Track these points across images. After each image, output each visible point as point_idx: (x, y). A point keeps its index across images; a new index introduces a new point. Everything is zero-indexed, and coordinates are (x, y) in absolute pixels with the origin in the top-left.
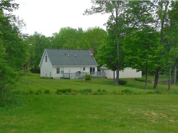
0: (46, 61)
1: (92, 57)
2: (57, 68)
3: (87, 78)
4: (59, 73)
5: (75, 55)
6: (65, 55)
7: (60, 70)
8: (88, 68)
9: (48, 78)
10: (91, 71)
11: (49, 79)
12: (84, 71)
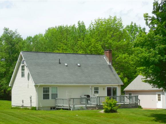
0: (23, 75)
1: (111, 69)
2: (44, 88)
3: (109, 108)
4: (48, 98)
5: (79, 65)
6: (60, 63)
7: (50, 93)
8: (104, 89)
9: (26, 108)
10: (109, 94)
11: (29, 109)
12: (97, 95)
